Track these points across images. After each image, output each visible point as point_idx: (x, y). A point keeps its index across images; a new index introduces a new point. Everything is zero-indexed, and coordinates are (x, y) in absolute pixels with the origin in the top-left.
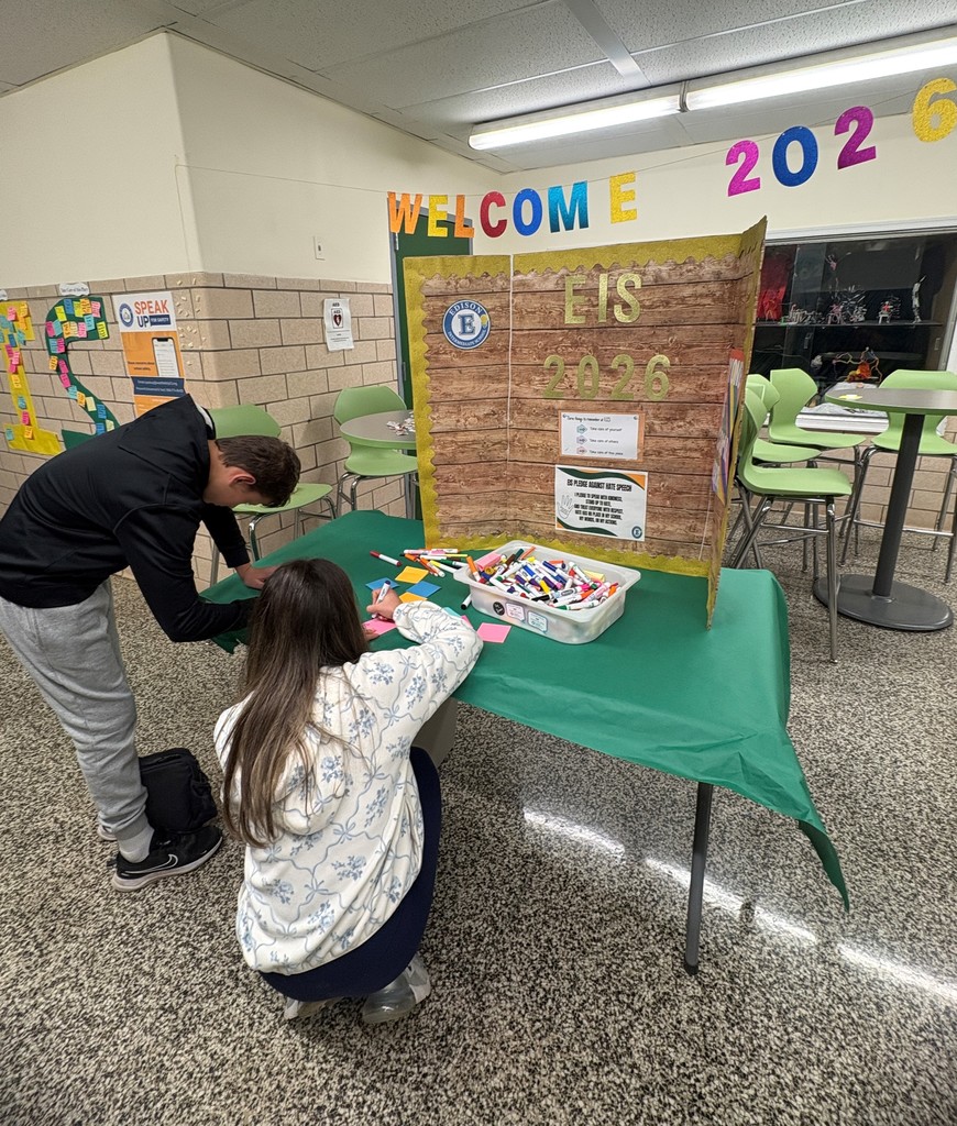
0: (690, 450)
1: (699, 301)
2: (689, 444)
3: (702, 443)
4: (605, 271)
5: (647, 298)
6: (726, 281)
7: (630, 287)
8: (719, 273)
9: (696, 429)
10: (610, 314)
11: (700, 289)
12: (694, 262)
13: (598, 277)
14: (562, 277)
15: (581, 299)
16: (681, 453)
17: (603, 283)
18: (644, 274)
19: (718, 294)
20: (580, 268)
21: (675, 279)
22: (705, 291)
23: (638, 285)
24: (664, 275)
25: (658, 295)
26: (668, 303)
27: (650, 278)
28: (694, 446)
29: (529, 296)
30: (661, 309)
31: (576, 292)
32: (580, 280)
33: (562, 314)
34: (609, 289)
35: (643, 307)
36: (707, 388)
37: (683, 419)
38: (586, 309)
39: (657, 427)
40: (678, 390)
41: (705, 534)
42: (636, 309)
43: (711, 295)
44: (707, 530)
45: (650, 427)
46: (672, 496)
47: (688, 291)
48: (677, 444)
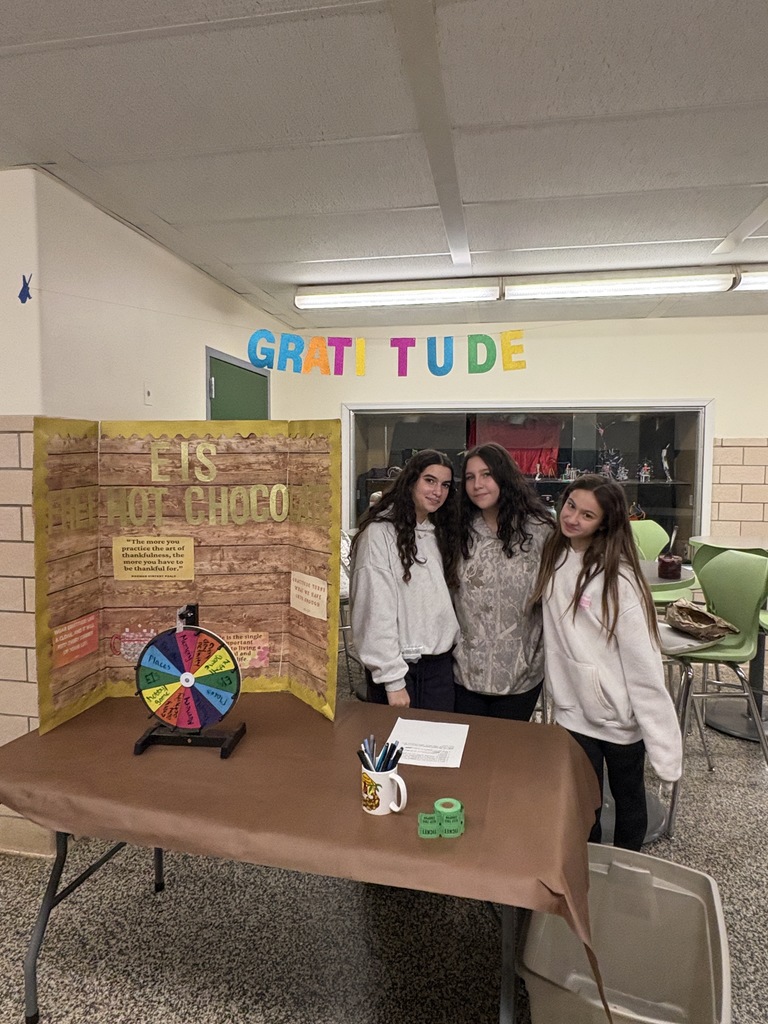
0: (265, 583)
1: (262, 467)
3: (273, 577)
4: (185, 440)
5: (222, 462)
6: (281, 453)
7: (207, 454)
8: (274, 447)
9: (267, 567)
10: (192, 475)
11: (261, 458)
12: (255, 437)
13: (179, 444)
14: (148, 443)
15: (166, 461)
16: (258, 587)
17: (184, 449)
18: (218, 444)
19: (275, 462)
20: (164, 436)
21: (242, 449)
22: (265, 460)
23: (213, 452)
24: (234, 446)
25: (229, 461)
26: (238, 467)
27: (222, 447)
28: (267, 580)
29: (117, 457)
30: (233, 472)
31: (161, 455)
32: (164, 446)
33: (149, 473)
34: (190, 454)
35: (219, 469)
36: (273, 533)
37: (256, 559)
38: (170, 469)
39: (236, 566)
40: (251, 535)
41: (282, 653)
42: (213, 471)
43: (270, 463)
44: (283, 649)
45: (231, 567)
46: (253, 624)
47: (252, 459)
48: (254, 579)
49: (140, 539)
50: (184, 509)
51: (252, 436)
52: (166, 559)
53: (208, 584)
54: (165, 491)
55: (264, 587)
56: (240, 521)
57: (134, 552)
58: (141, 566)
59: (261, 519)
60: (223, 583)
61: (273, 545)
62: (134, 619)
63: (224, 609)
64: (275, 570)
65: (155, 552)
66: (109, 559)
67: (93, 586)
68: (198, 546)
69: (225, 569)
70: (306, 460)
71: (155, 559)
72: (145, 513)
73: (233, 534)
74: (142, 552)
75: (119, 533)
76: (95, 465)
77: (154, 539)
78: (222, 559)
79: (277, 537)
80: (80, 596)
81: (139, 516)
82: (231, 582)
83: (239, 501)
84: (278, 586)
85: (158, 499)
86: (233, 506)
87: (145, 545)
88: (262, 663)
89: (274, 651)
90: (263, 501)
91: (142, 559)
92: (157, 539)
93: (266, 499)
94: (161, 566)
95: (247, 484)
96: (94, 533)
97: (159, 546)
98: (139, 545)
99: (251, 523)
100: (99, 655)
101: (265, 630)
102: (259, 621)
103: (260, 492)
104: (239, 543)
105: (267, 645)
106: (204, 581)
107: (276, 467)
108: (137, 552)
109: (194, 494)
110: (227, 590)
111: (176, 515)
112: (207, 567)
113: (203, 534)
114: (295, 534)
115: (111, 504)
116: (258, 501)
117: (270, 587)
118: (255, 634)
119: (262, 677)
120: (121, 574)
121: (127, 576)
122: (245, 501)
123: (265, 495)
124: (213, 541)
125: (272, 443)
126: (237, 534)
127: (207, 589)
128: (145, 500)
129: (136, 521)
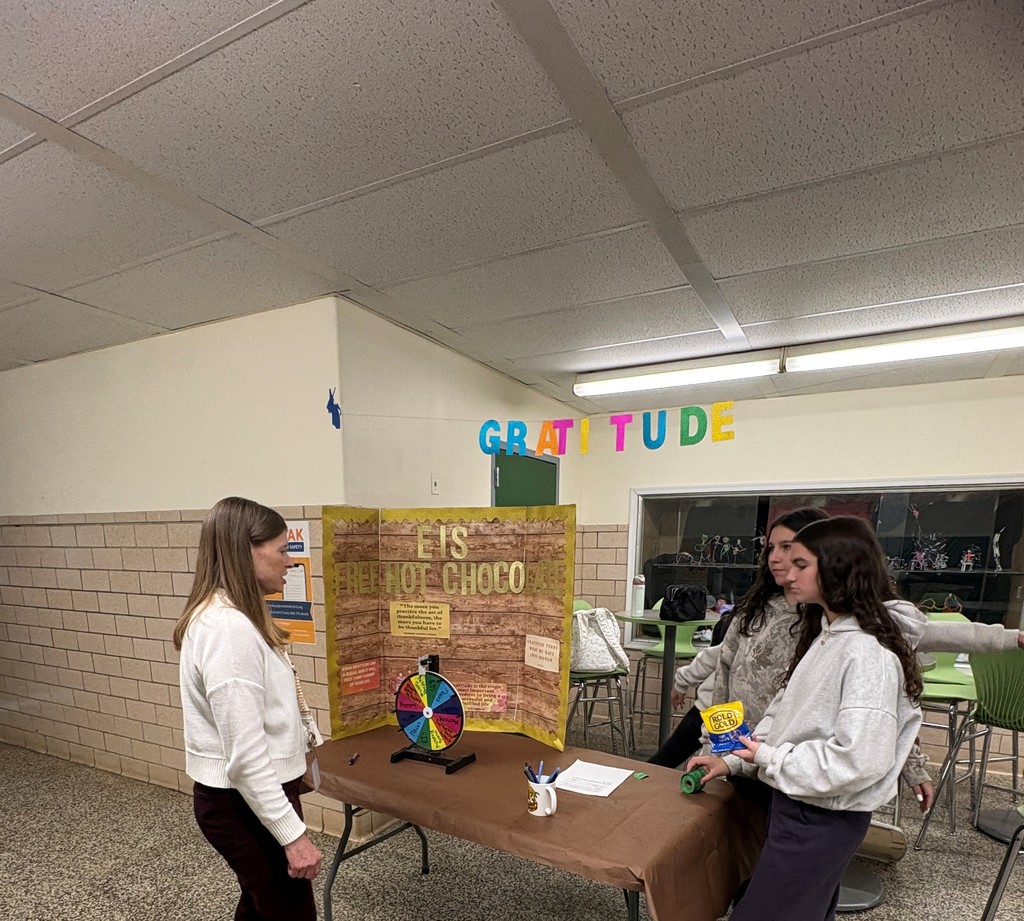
0: (504, 644)
1: (503, 547)
2: (503, 640)
3: (511, 639)
4: (443, 524)
5: (472, 543)
6: (519, 535)
7: (460, 535)
8: (514, 530)
9: (506, 630)
10: (448, 553)
11: (503, 539)
12: (498, 522)
13: (439, 528)
14: (415, 527)
15: (428, 542)
16: (499, 646)
17: (443, 532)
18: (469, 528)
19: (514, 543)
20: (427, 521)
21: (487, 532)
22: (506, 541)
23: (465, 535)
24: (481, 529)
25: (478, 542)
26: (484, 547)
27: (472, 531)
28: (506, 641)
29: (393, 538)
30: (481, 550)
31: (425, 537)
32: (428, 529)
33: (416, 551)
34: (447, 536)
35: (469, 549)
36: (512, 603)
37: (498, 623)
38: (432, 548)
39: (482, 629)
40: (494, 603)
41: (517, 702)
42: (465, 550)
43: (510, 543)
44: (518, 699)
45: (478, 630)
46: (495, 677)
47: (496, 540)
48: (496, 640)
49: (410, 604)
50: (442, 581)
51: (495, 520)
52: (429, 621)
53: (461, 642)
54: (428, 566)
55: (503, 647)
56: (486, 592)
57: (405, 614)
58: (411, 625)
59: (502, 591)
60: (472, 642)
61: (512, 613)
62: (405, 667)
63: (473, 664)
64: (513, 634)
65: (420, 615)
66: (388, 619)
67: (375, 639)
68: (453, 611)
69: (473, 631)
70: (542, 540)
71: (421, 620)
72: (414, 583)
73: (481, 602)
74: (412, 615)
75: (394, 599)
76: (377, 545)
77: (419, 604)
78: (471, 622)
79: (514, 605)
80: (363, 645)
81: (409, 586)
82: (479, 641)
83: (485, 575)
84: (515, 647)
85: (423, 572)
86: (480, 580)
87: (413, 609)
88: (502, 708)
89: (511, 699)
90: (504, 575)
91: (411, 620)
92: (423, 604)
93: (507, 574)
94: (425, 626)
95: (491, 561)
96: (375, 598)
97: (424, 610)
98: (409, 609)
99: (494, 594)
100: (380, 692)
101: (504, 682)
102: (498, 674)
103: (501, 569)
104: (485, 609)
105: (505, 694)
106: (457, 640)
107: (516, 546)
108: (407, 614)
109: (450, 569)
110: (474, 648)
111: (435, 586)
112: (459, 627)
113: (457, 601)
114: (531, 603)
115: (389, 576)
116: (500, 575)
117: (508, 647)
118: (496, 685)
119: (501, 720)
120: (397, 631)
121: (400, 633)
122: (489, 574)
123: (505, 570)
124: (466, 608)
125: (511, 526)
126: (484, 603)
127: (460, 646)
128: (413, 572)
129: (406, 590)
